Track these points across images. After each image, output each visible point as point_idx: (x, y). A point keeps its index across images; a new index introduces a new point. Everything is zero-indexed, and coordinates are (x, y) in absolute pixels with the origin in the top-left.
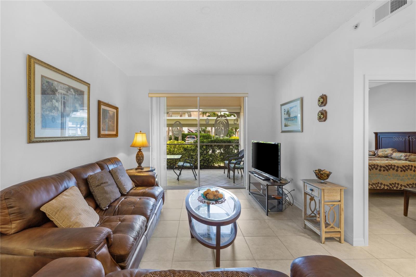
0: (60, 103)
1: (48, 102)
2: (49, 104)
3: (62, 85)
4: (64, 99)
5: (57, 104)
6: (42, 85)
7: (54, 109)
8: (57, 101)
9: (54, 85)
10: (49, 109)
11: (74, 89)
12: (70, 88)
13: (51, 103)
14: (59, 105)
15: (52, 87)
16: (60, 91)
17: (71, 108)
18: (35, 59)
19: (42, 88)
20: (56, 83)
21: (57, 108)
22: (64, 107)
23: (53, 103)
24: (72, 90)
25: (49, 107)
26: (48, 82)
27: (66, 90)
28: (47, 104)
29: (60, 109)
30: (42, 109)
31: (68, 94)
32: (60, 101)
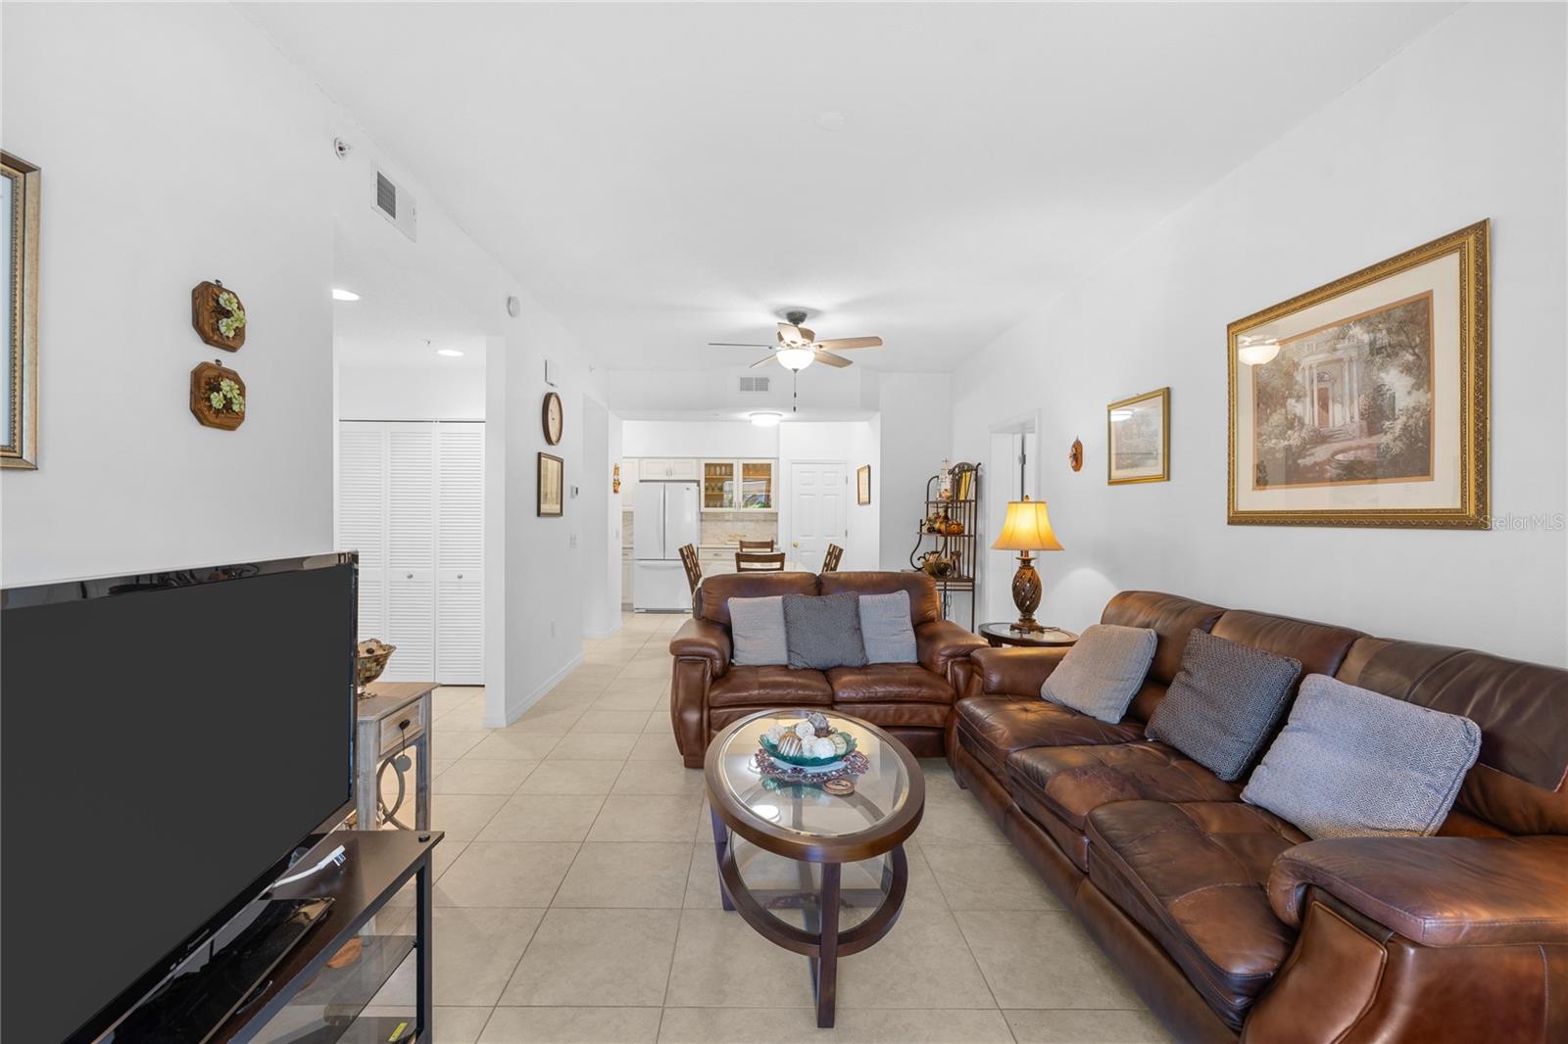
0: (1308, 400)
1: (1273, 411)
2: (1277, 418)
3: (1317, 338)
4: (1321, 379)
5: (1299, 408)
7: (1291, 426)
8: (1299, 398)
9: (1291, 353)
10: (1277, 431)
11: (1359, 320)
12: (1344, 329)
13: (1283, 411)
14: (1305, 409)
15: (1284, 362)
16: (1306, 362)
17: (1352, 402)
21: (1299, 419)
22: (1324, 406)
23: (1289, 408)
24: (1356, 330)
25: (1277, 426)
27: (1329, 346)
28: (1271, 420)
29: (1307, 421)
30: (1259, 435)
31: (1338, 355)
32: (1309, 393)
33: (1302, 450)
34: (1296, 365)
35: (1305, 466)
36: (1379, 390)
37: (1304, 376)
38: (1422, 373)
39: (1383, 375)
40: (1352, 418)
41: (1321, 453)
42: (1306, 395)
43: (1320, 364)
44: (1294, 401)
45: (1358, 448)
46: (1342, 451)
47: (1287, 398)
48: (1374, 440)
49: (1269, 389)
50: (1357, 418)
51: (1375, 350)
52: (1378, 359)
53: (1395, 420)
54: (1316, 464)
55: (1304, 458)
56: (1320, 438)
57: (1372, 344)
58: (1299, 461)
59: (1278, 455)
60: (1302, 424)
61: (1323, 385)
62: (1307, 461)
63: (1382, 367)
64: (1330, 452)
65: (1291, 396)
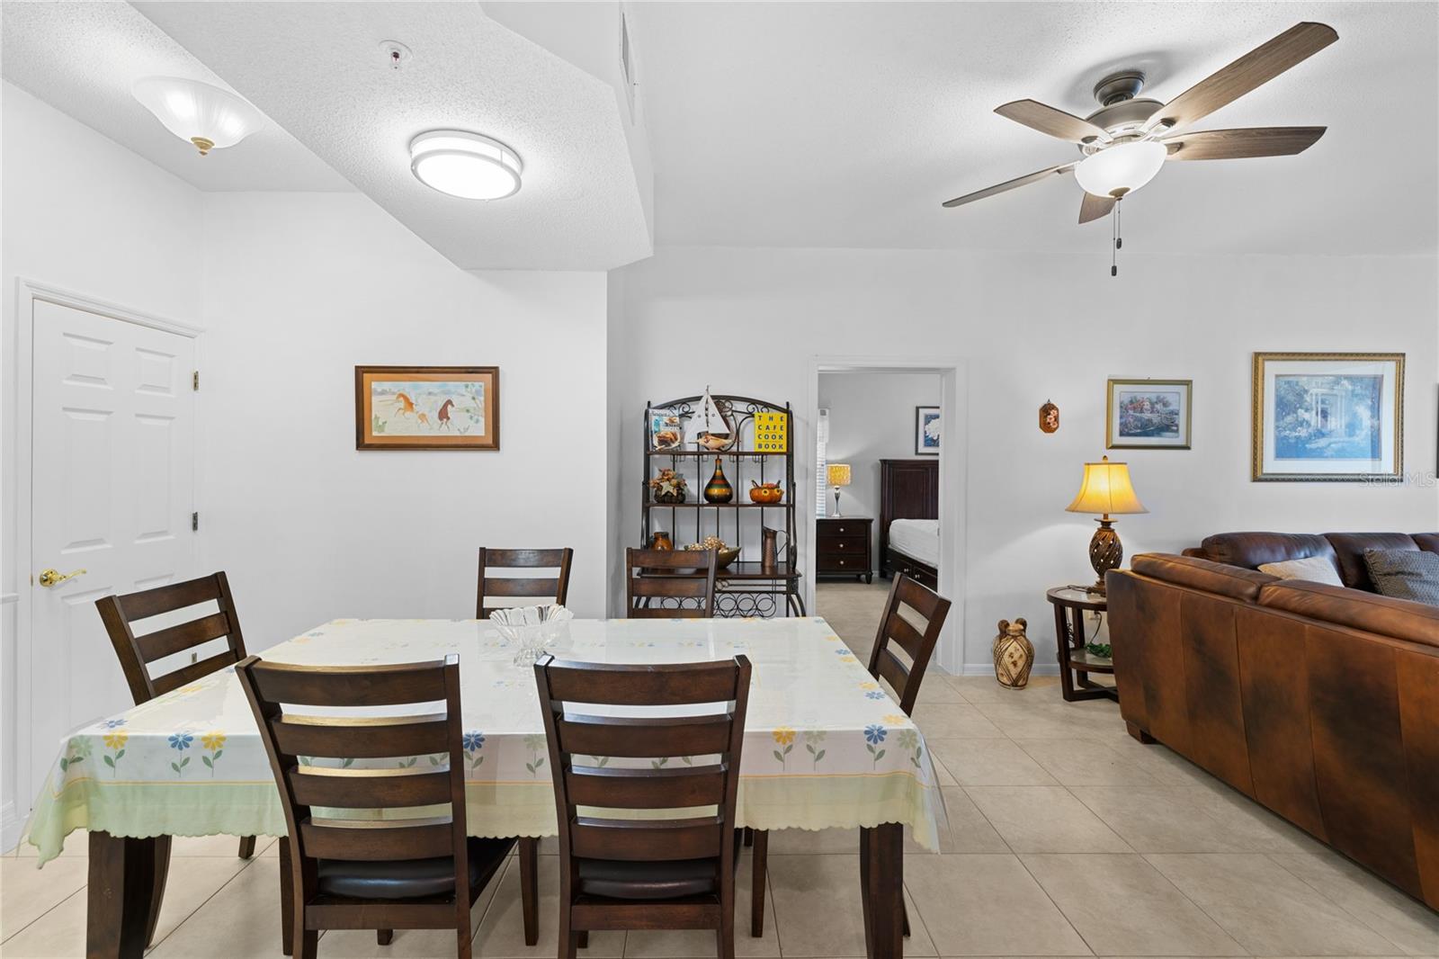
0: (1314, 412)
1: (1289, 414)
2: (1289, 419)
3: (1320, 380)
4: (1323, 402)
5: (1307, 416)
6: (1277, 390)
7: (1301, 425)
8: (1307, 410)
9: (1300, 384)
10: (1290, 427)
11: (1348, 378)
12: (1338, 379)
13: (1295, 415)
14: (1311, 417)
15: (1297, 388)
16: (1313, 391)
17: (1341, 418)
18: (1265, 354)
19: (1277, 396)
20: (1305, 379)
21: (1307, 422)
22: (1325, 414)
23: (1299, 414)
24: (1345, 382)
25: (1290, 423)
26: (1289, 382)
27: (1328, 386)
28: (1285, 420)
29: (1313, 423)
30: (1277, 427)
31: (1335, 392)
32: (1315, 409)
33: (1310, 438)
34: (1306, 391)
35: (1311, 449)
36: (1355, 415)
37: (1312, 399)
38: (1376, 411)
39: (1357, 408)
40: (1341, 426)
41: (1322, 442)
42: (1312, 409)
43: (1323, 394)
44: (1303, 411)
45: (1343, 442)
46: (1335, 443)
47: (1298, 408)
48: (1351, 439)
49: (1285, 400)
50: (1343, 427)
51: (1354, 394)
52: (1355, 399)
53: (1362, 430)
54: (1318, 448)
55: (1311, 443)
56: (1320, 434)
57: (1353, 391)
58: (1307, 446)
59: (1290, 441)
60: (1309, 425)
61: (1323, 406)
62: (1313, 446)
63: (1357, 404)
64: (1327, 443)
65: (1301, 407)
